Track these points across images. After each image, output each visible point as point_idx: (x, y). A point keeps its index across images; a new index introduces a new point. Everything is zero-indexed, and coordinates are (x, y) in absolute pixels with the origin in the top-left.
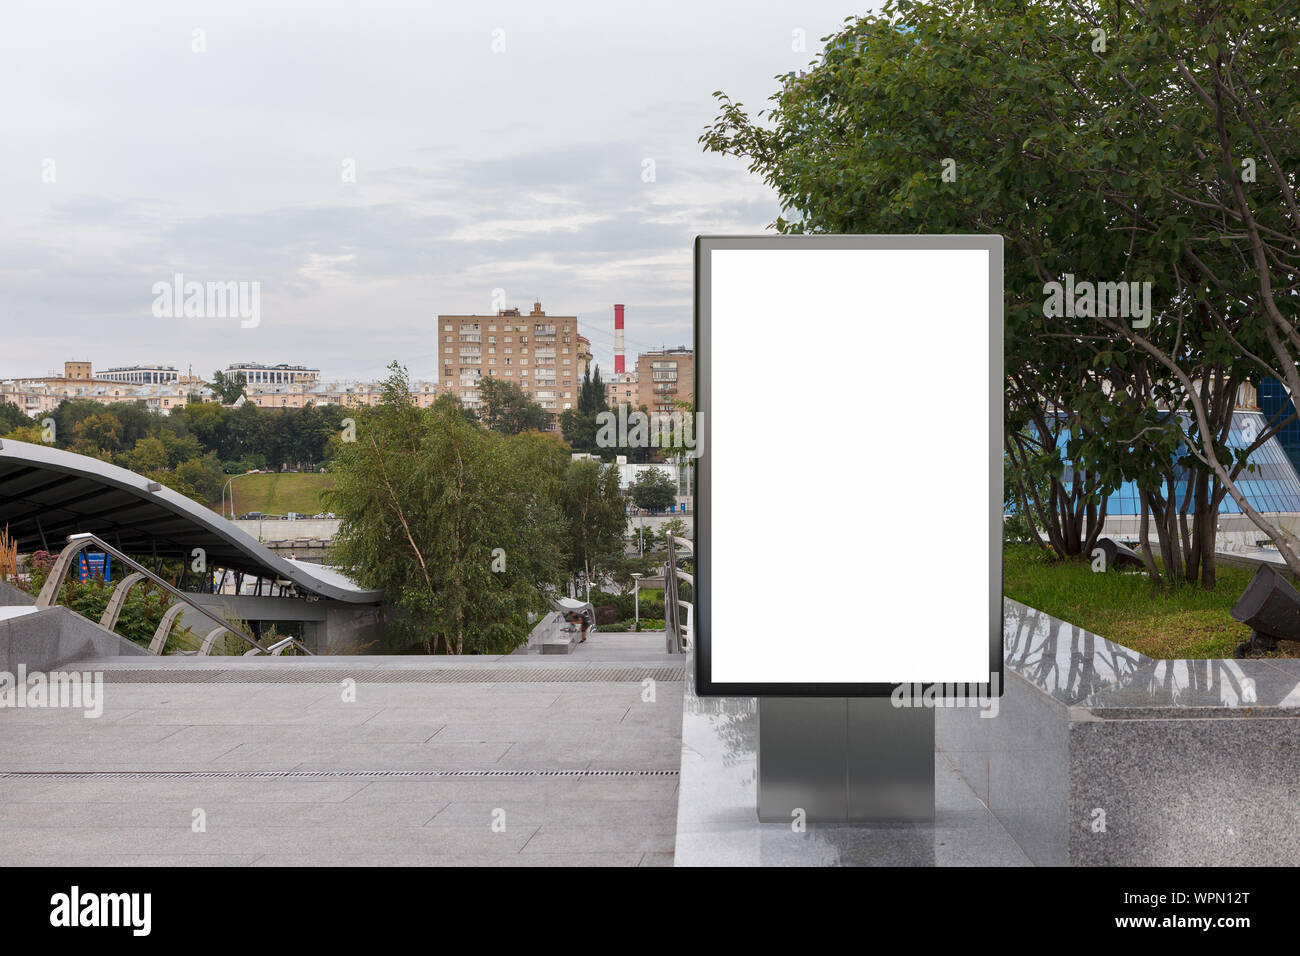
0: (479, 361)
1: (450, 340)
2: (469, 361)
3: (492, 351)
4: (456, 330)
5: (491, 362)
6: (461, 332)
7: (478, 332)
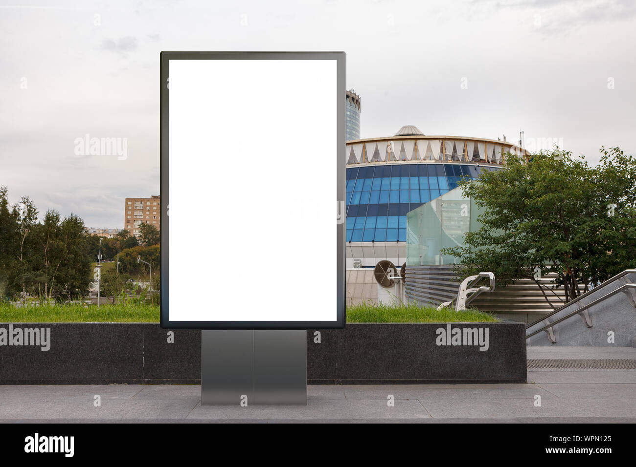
0: (142, 217)
1: (130, 208)
2: (138, 217)
3: (147, 213)
4: (133, 204)
5: (147, 217)
6: (135, 205)
7: (142, 205)
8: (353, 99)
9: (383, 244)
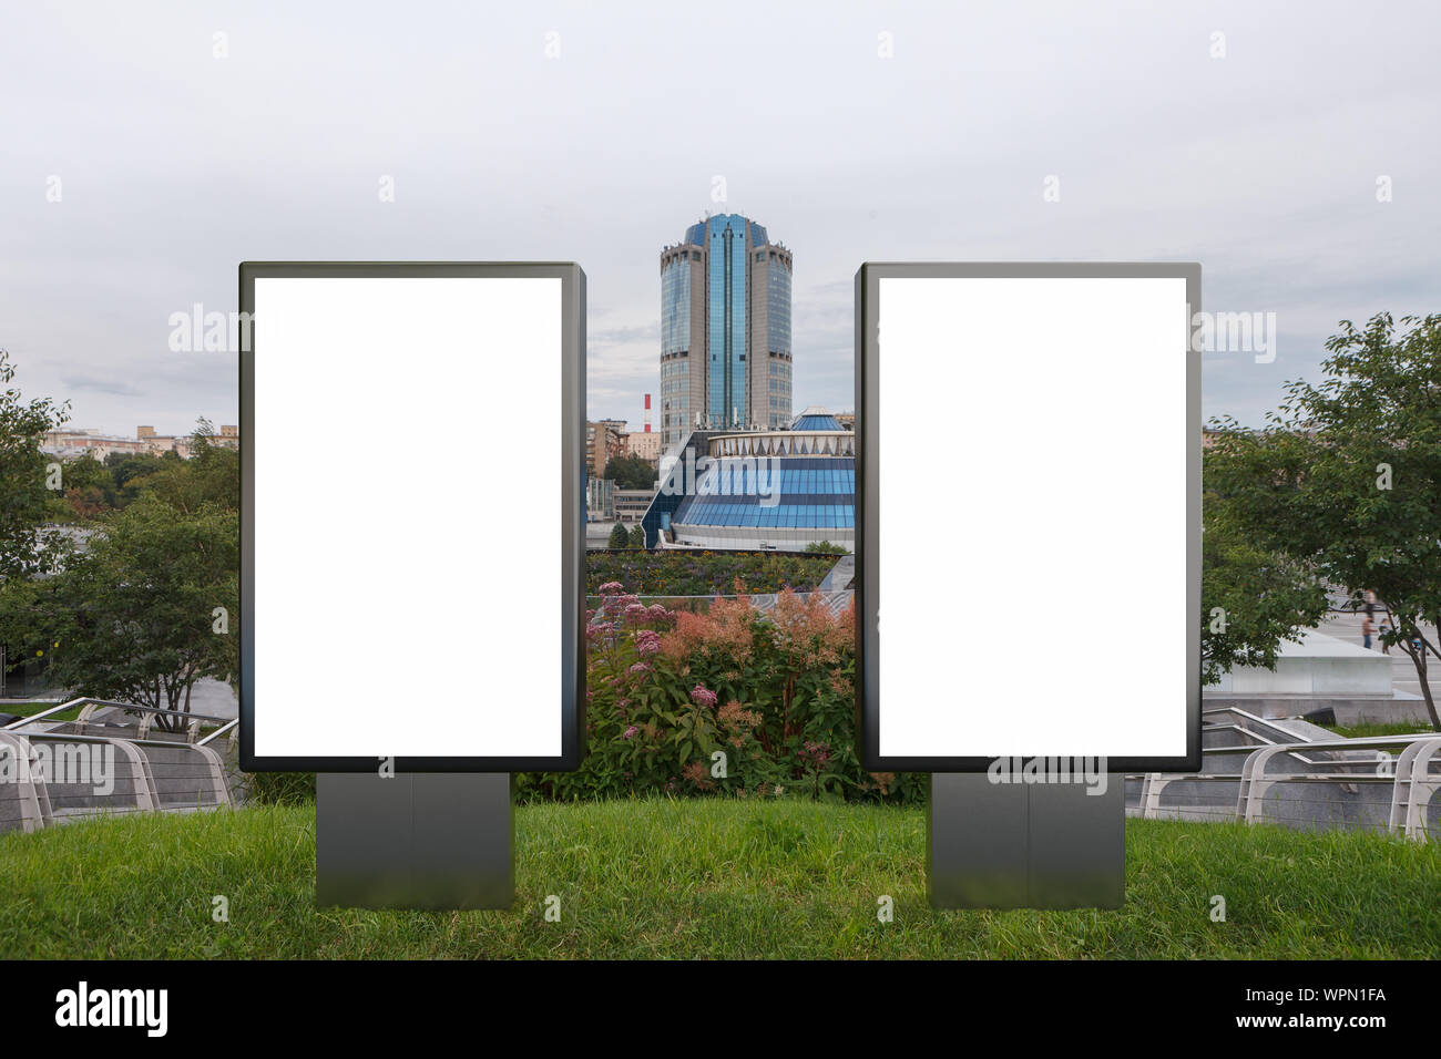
8: (781, 256)
9: (784, 529)
